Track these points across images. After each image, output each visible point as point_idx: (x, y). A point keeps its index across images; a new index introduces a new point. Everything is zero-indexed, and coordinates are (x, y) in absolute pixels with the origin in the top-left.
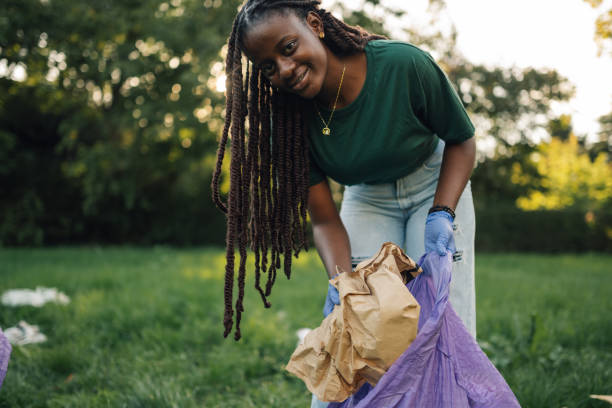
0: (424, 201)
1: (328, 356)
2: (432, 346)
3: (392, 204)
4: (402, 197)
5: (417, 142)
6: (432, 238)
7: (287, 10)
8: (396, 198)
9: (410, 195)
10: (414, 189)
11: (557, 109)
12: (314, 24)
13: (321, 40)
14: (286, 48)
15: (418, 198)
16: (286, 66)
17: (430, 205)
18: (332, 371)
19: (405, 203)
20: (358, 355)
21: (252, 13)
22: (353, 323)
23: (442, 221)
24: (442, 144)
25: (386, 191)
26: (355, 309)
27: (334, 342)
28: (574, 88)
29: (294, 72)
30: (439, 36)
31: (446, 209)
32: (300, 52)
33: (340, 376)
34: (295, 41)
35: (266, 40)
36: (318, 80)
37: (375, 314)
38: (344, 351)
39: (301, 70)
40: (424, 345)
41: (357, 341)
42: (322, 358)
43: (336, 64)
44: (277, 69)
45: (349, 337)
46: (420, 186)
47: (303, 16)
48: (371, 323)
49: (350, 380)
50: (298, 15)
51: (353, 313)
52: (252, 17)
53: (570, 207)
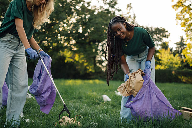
0: (144, 58)
1: (125, 87)
2: (148, 85)
3: (138, 59)
4: (140, 58)
5: (144, 47)
6: (147, 66)
7: (120, 22)
8: (138, 58)
9: (141, 57)
10: (142, 56)
11: (165, 40)
12: (125, 25)
13: (126, 28)
14: (119, 29)
15: (143, 58)
16: (119, 33)
17: (146, 59)
18: (126, 90)
19: (140, 59)
20: (131, 88)
21: (113, 22)
22: (131, 82)
23: (148, 63)
24: (148, 47)
25: (137, 56)
26: (131, 79)
27: (127, 85)
28: (170, 34)
29: (120, 34)
30: (130, 17)
31: (149, 60)
32: (122, 31)
33: (127, 92)
34: (121, 28)
35: (115, 28)
36: (125, 36)
37: (135, 80)
38: (128, 87)
39: (122, 34)
40: (146, 85)
41: (131, 85)
42: (124, 88)
43: (128, 32)
44: (117, 33)
45: (130, 84)
46: (143, 56)
47: (123, 23)
48: (134, 82)
49: (129, 93)
50: (122, 23)
51: (131, 80)
52: (113, 23)
53: (167, 69)
